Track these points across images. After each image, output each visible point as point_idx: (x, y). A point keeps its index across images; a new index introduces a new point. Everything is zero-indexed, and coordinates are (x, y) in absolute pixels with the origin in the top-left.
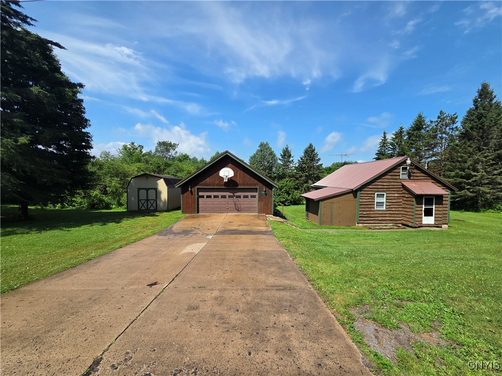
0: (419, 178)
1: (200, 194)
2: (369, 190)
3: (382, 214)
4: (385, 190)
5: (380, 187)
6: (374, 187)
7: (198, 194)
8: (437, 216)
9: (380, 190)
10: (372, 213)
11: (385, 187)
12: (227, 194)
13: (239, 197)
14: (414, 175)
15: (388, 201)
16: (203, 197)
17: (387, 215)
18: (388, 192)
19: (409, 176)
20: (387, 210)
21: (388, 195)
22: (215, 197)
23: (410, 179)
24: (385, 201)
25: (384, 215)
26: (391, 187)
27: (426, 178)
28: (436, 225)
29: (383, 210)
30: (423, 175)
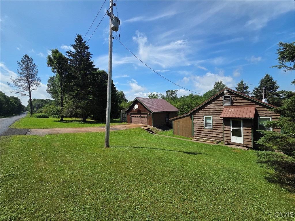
0: (242, 104)
1: (132, 116)
2: (200, 114)
3: (211, 131)
4: (211, 114)
5: (207, 112)
6: (203, 112)
7: (131, 116)
8: (245, 137)
9: (207, 114)
10: (202, 130)
11: (211, 112)
12: (139, 116)
13: (142, 117)
14: (236, 101)
15: (214, 122)
16: (132, 117)
17: (214, 133)
18: (213, 116)
19: (232, 103)
20: (213, 129)
21: (213, 118)
22: (136, 117)
23: (232, 105)
24: (211, 122)
25: (212, 133)
26: (216, 112)
27: (250, 103)
28: (245, 145)
29: (210, 129)
30: (246, 101)
